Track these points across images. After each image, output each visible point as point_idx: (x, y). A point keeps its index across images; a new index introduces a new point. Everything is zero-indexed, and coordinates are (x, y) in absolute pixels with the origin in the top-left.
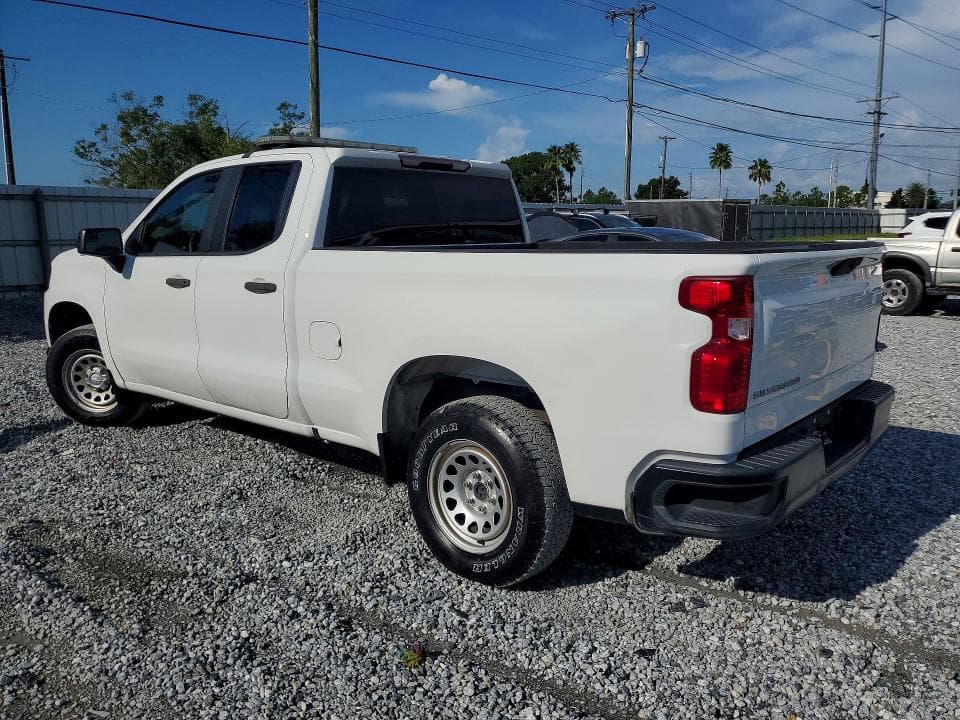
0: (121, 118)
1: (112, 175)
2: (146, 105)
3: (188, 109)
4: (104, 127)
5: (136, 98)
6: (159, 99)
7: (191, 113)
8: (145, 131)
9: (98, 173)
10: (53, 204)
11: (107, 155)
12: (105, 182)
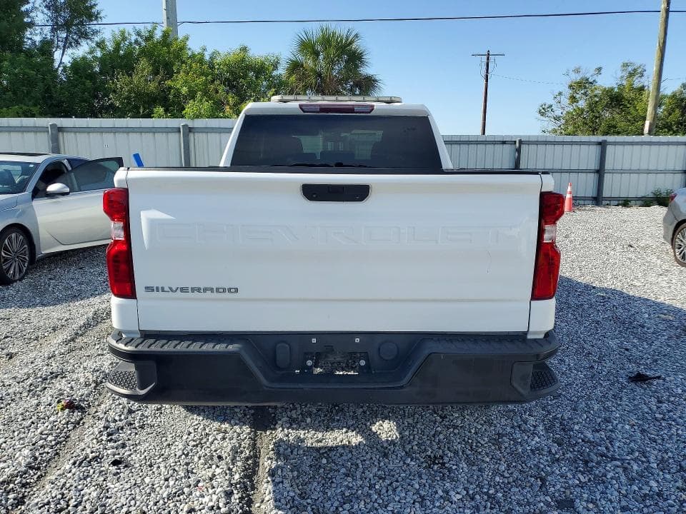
0: (570, 87)
1: (560, 126)
2: (588, 76)
3: (620, 74)
4: (560, 94)
5: (583, 71)
6: (599, 69)
7: (622, 77)
8: (585, 94)
9: (551, 125)
10: (527, 146)
11: (558, 112)
12: (555, 131)
